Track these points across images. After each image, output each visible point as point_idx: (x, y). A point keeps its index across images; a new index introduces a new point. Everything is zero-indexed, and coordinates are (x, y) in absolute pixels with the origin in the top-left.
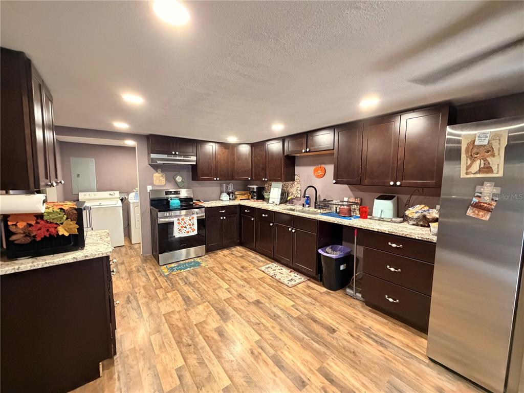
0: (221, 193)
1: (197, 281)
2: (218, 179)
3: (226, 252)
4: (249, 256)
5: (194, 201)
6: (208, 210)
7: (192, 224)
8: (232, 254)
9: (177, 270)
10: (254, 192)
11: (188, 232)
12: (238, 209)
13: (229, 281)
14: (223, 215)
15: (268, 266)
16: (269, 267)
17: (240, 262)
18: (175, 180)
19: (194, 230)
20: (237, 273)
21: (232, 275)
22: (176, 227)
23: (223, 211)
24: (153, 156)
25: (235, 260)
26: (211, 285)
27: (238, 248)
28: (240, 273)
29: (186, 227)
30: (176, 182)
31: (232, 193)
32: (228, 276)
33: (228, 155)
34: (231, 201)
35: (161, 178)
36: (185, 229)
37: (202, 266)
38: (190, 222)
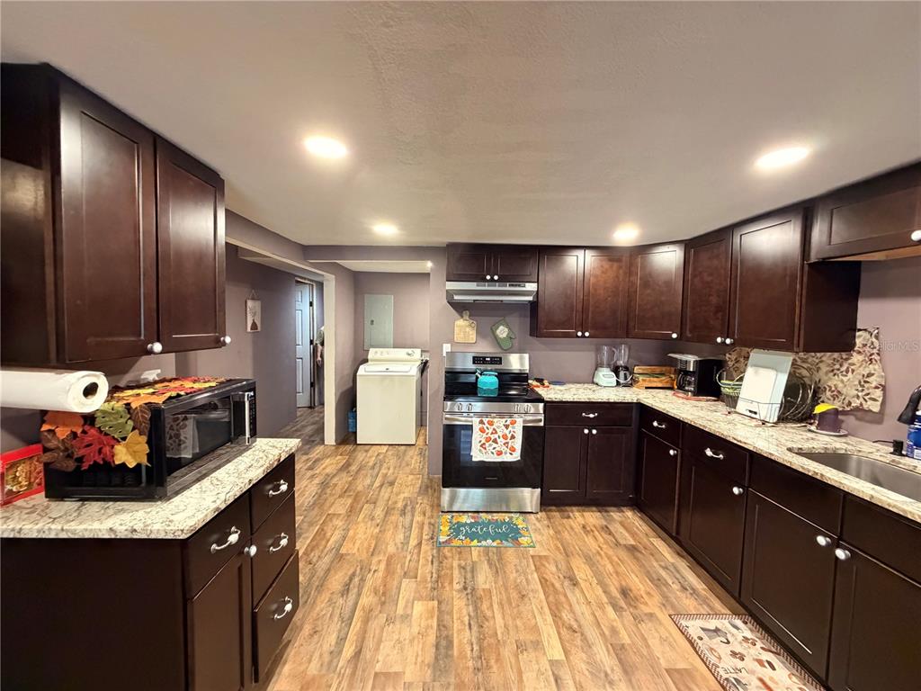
0: (598, 366)
1: (490, 591)
2: (587, 334)
3: (592, 517)
4: (654, 553)
5: (530, 381)
6: (553, 408)
7: (509, 436)
8: (606, 529)
9: (466, 535)
10: (687, 373)
11: (500, 453)
12: (635, 414)
13: (571, 632)
14: (590, 424)
15: (713, 624)
16: (717, 630)
17: (622, 569)
18: (494, 333)
19: (513, 450)
20: (601, 606)
21: (584, 608)
22: (477, 437)
23: (592, 416)
24: (452, 286)
25: (609, 558)
26: (519, 622)
27: (629, 514)
28: (609, 609)
29: (495, 441)
30: (496, 338)
31: (626, 368)
32: (572, 611)
33: (617, 277)
34: (620, 389)
35: (467, 329)
36: (495, 445)
37: (519, 544)
38: (507, 432)
